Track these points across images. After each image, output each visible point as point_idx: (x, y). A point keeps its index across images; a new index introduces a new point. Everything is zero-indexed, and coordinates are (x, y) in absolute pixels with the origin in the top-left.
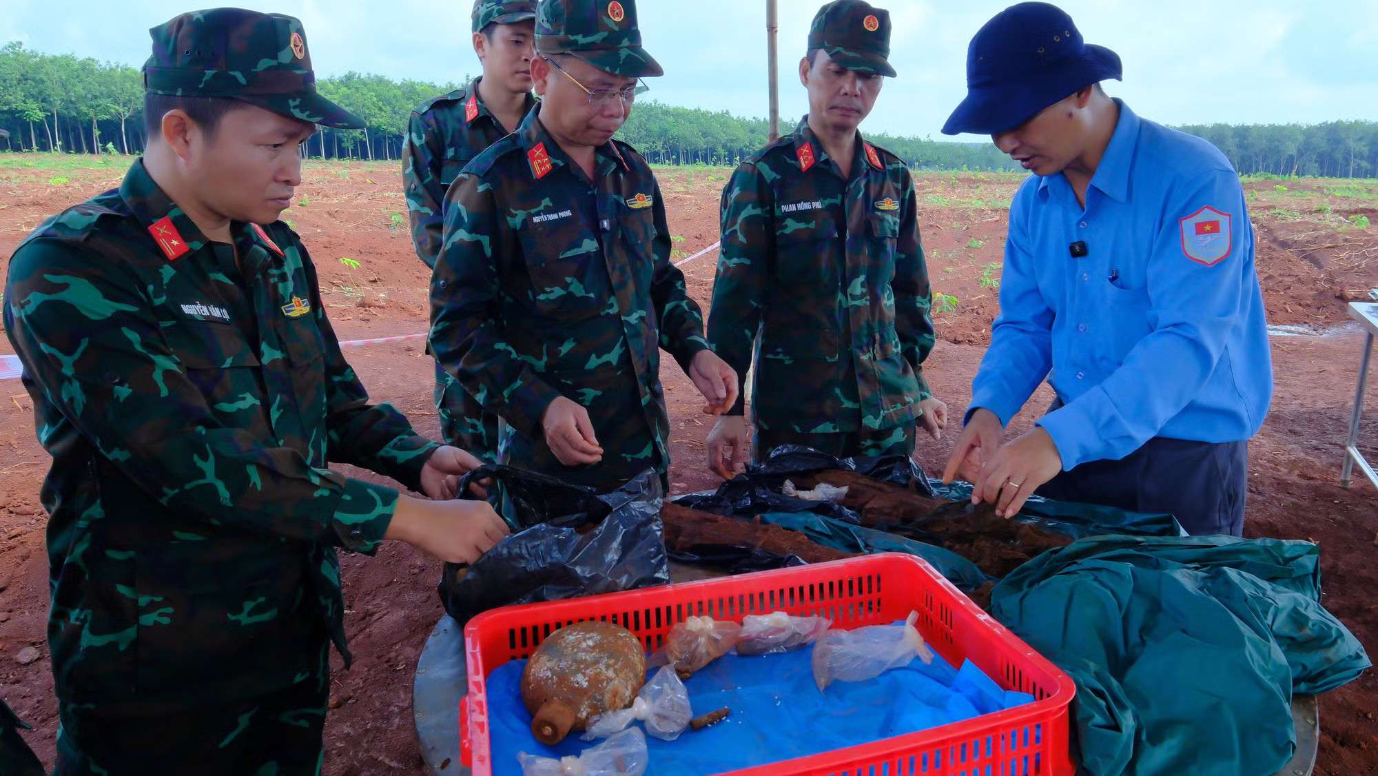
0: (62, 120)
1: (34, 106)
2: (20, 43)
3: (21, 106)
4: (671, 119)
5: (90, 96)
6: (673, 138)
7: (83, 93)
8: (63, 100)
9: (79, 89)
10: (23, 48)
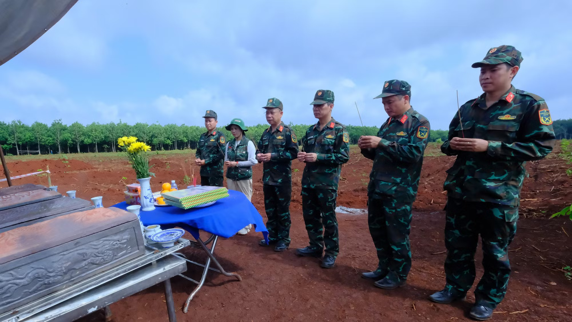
0: (191, 141)
1: (185, 139)
2: (184, 124)
3: (183, 139)
4: (354, 130)
5: (197, 135)
6: (355, 136)
7: (195, 135)
8: (191, 137)
9: (195, 134)
10: (185, 125)
